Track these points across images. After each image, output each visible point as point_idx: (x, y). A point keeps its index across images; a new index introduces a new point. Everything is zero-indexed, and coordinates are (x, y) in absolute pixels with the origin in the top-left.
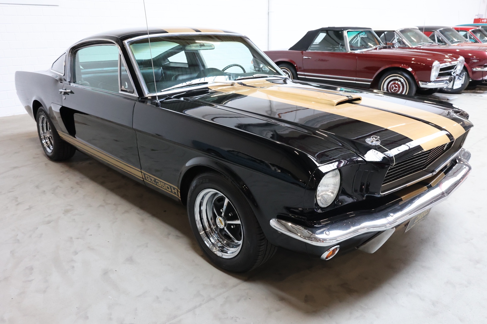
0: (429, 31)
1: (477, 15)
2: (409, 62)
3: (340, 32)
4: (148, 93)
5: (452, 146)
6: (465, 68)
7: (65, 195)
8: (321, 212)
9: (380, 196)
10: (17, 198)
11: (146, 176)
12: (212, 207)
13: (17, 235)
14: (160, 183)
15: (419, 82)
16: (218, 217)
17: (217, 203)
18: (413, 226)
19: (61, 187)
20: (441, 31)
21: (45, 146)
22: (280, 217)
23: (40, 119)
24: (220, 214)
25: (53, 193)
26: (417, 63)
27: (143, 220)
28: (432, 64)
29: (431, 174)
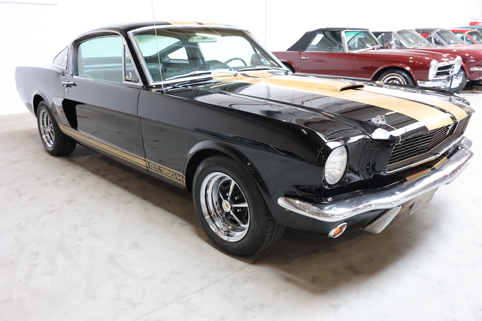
0: (426, 33)
1: (473, 19)
2: (407, 61)
3: (338, 33)
4: (153, 82)
5: (454, 132)
6: (462, 68)
7: (67, 187)
8: (328, 188)
9: (385, 175)
10: (19, 189)
11: (150, 164)
12: (218, 191)
13: (21, 223)
14: (164, 171)
15: (418, 81)
16: (224, 200)
17: (223, 187)
18: (417, 209)
19: (62, 180)
20: (438, 33)
21: (45, 141)
22: (289, 196)
23: (40, 114)
24: (226, 198)
25: (54, 185)
26: (415, 62)
27: (146, 210)
28: (430, 63)
29: (435, 156)
